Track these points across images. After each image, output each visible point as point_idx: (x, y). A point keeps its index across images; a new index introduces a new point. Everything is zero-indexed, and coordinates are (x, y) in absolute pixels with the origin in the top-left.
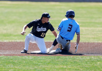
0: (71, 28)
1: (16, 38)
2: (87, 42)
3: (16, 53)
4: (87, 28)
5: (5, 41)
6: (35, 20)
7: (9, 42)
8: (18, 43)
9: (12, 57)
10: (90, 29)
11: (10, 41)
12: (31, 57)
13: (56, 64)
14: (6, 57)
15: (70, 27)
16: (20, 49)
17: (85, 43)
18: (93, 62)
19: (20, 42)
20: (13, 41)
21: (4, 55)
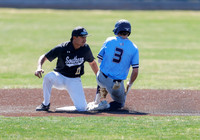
0: (120, 56)
1: (27, 81)
2: (166, 88)
3: (27, 111)
4: (165, 62)
5: (6, 88)
6: (60, 45)
7: (14, 90)
8: (30, 91)
9: (18, 119)
10: (171, 62)
11: (16, 87)
12: (56, 119)
13: (104, 132)
14: (6, 119)
15: (119, 53)
16: (34, 103)
17: (162, 91)
18: (177, 127)
19: (35, 89)
20: (21, 87)
21: (3, 114)
